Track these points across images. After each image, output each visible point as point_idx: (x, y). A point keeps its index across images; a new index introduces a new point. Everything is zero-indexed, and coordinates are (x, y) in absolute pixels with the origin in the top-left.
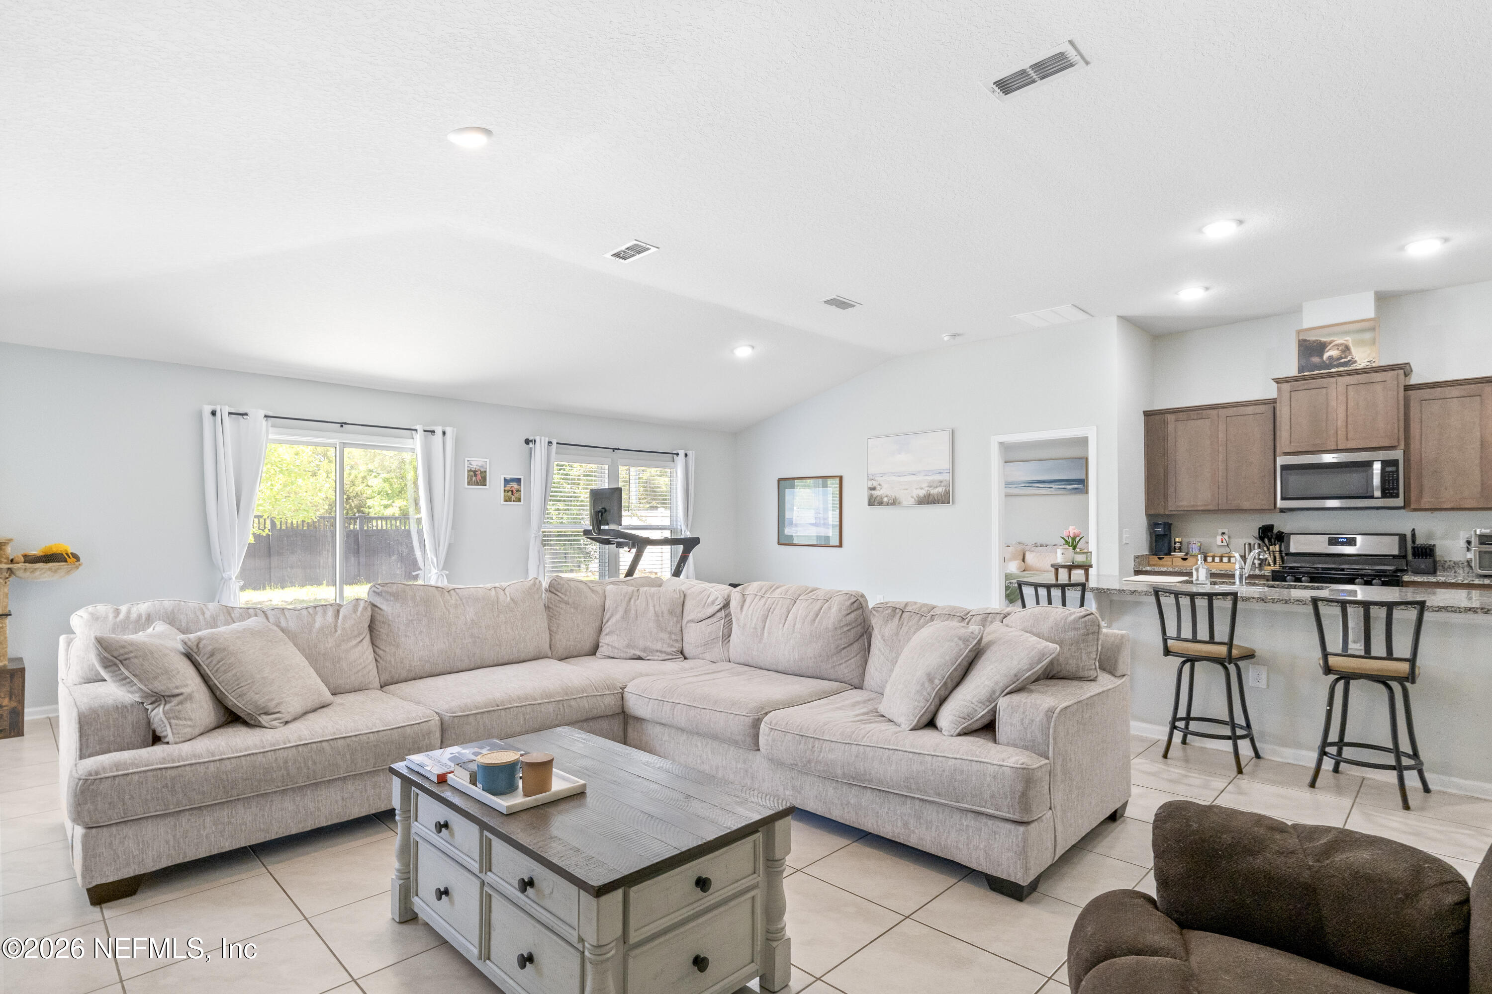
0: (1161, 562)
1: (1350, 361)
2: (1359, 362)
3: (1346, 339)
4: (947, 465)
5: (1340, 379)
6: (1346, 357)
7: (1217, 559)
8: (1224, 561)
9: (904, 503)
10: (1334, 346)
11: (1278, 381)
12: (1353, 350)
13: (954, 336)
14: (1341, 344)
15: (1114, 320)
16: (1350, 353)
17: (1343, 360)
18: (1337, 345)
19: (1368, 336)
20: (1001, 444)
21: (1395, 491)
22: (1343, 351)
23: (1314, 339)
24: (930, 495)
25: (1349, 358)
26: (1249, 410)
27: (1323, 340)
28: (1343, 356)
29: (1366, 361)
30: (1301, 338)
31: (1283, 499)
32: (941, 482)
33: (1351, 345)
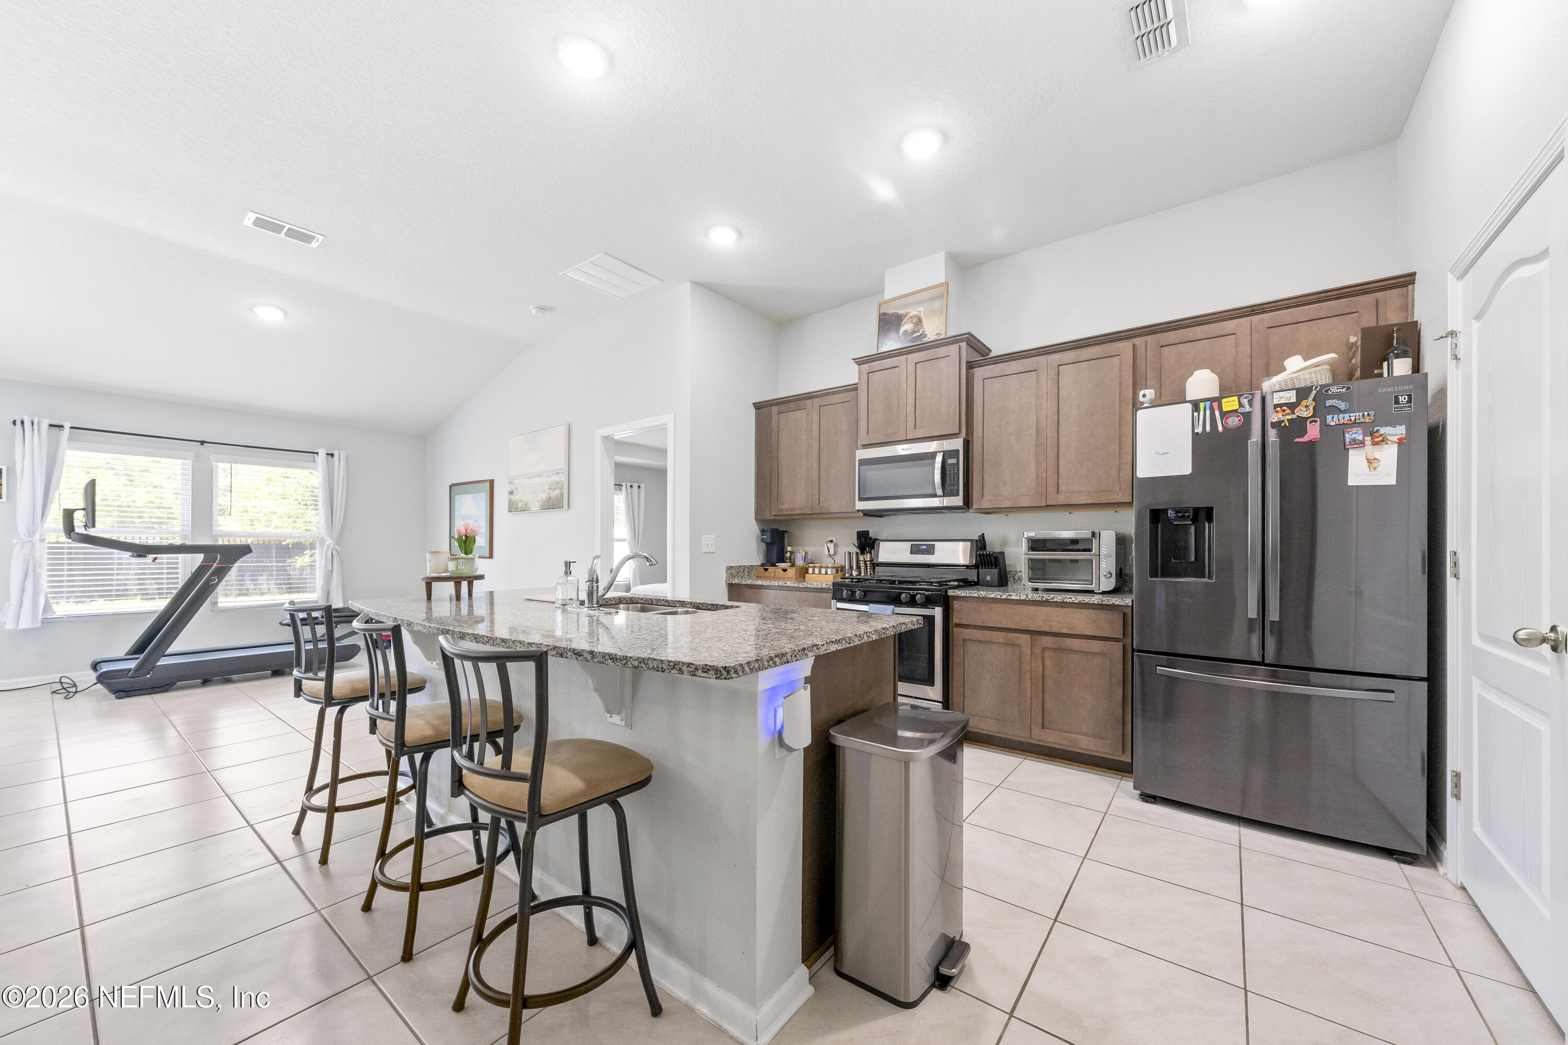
0: (767, 574)
1: (921, 334)
2: (928, 336)
3: (919, 310)
4: (562, 465)
5: (910, 356)
6: (918, 331)
7: (817, 571)
8: (822, 573)
9: (533, 508)
10: (909, 318)
11: (860, 361)
12: (924, 321)
13: (542, 309)
14: (915, 316)
15: (688, 285)
16: (922, 326)
17: (915, 335)
18: (911, 317)
19: (937, 304)
20: (607, 439)
21: (956, 488)
22: (916, 325)
23: (893, 312)
24: (550, 498)
25: (921, 332)
26: (836, 398)
27: (900, 312)
28: (916, 329)
29: (935, 334)
30: (881, 312)
31: (861, 499)
32: (558, 483)
33: (923, 317)
